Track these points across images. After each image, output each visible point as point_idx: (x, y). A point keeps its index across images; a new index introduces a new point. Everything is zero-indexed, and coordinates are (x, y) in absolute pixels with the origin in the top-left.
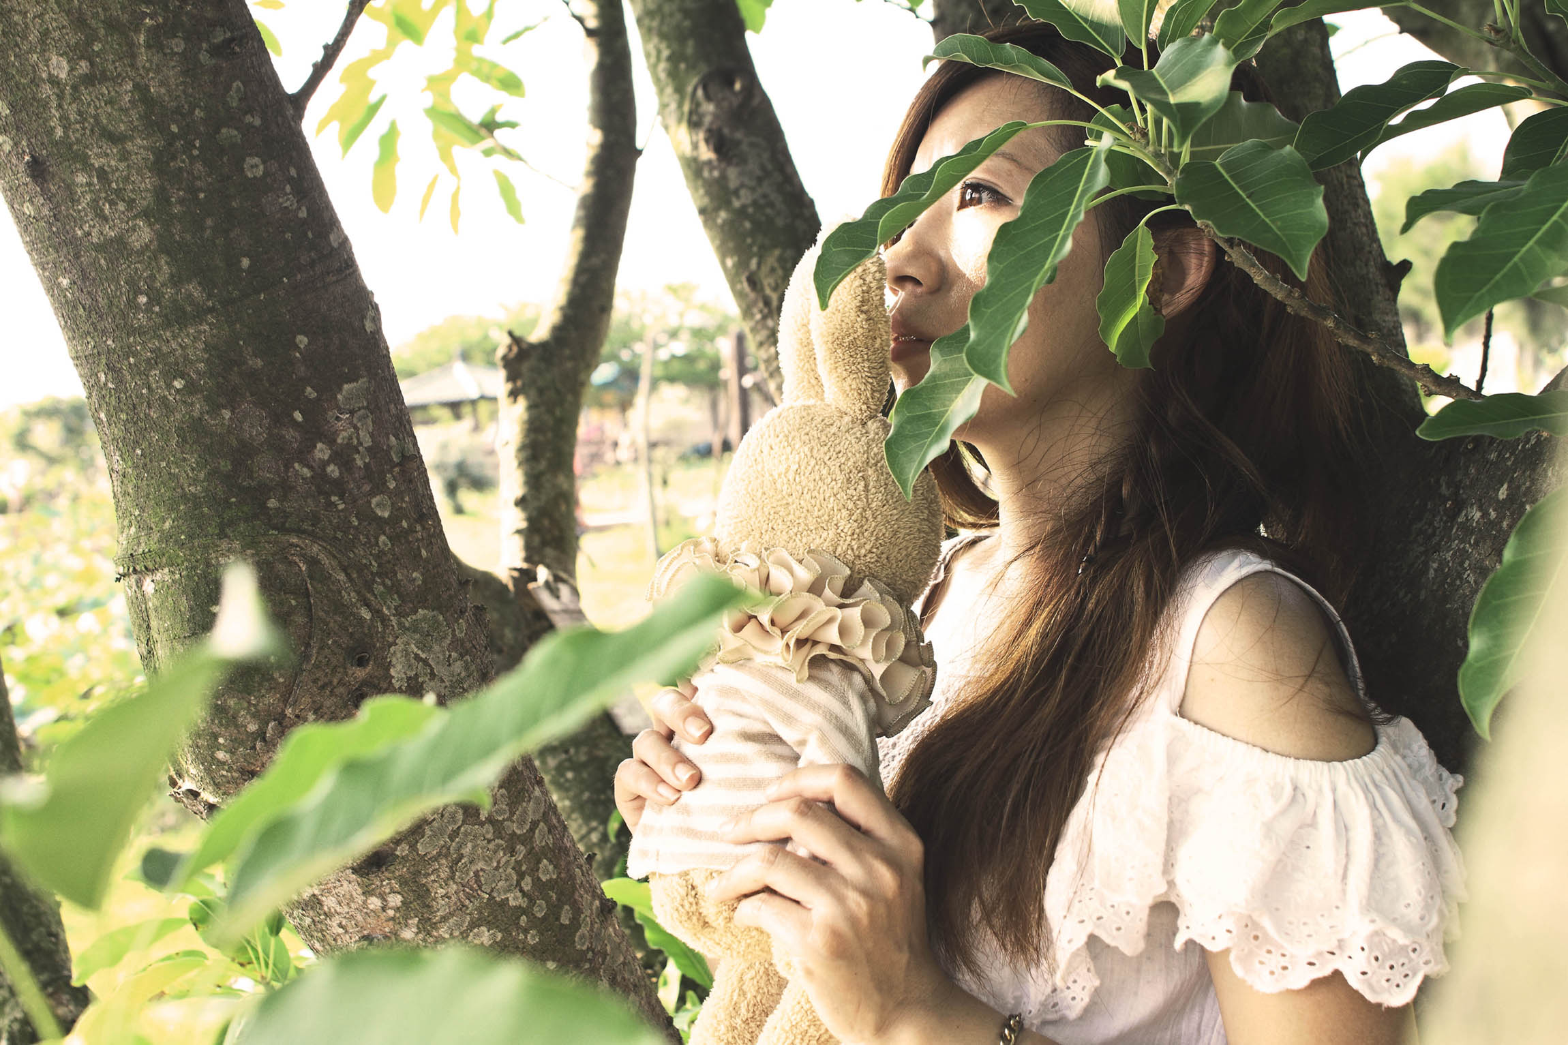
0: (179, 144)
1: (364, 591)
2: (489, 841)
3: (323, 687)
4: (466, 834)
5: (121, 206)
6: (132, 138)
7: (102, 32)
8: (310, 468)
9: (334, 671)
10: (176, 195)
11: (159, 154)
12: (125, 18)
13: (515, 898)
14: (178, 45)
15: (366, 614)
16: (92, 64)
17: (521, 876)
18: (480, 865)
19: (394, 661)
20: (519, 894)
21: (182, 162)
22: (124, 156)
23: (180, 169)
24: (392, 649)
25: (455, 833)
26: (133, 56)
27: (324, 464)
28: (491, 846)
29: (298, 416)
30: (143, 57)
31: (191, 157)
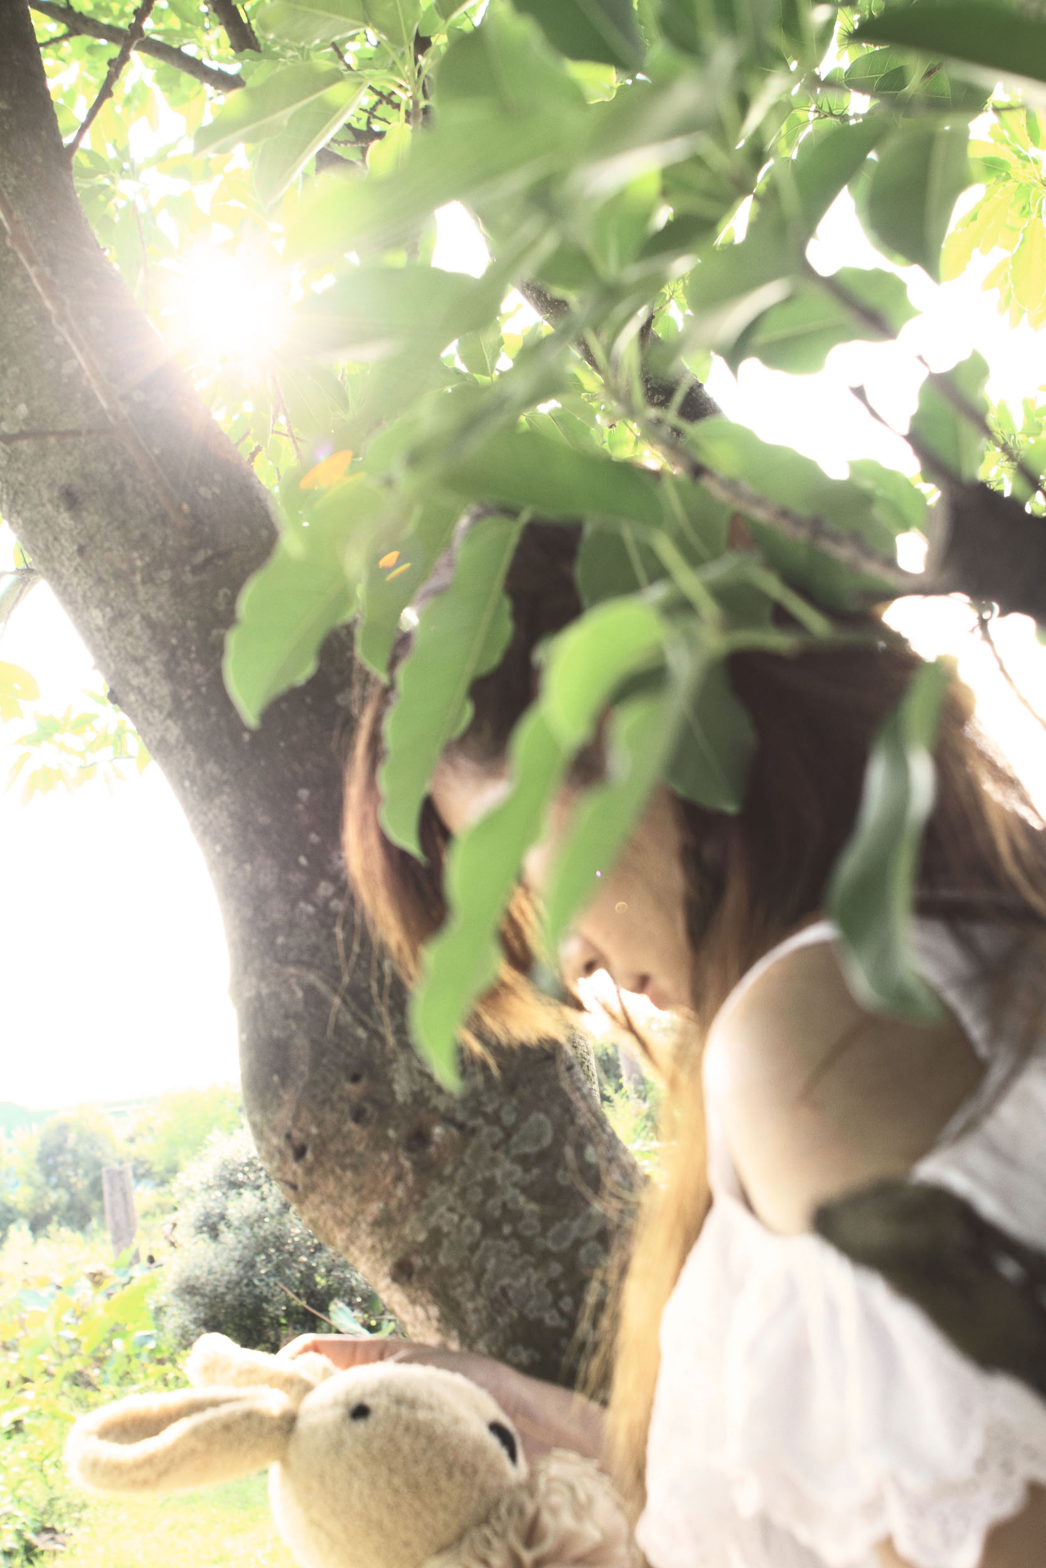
0: (180, 652)
1: (359, 1013)
2: (515, 1257)
3: (324, 1102)
4: (487, 1249)
5: (156, 713)
6: (147, 657)
7: (112, 582)
8: (315, 905)
9: (333, 1088)
10: (186, 693)
11: (166, 664)
12: (125, 567)
13: (552, 1318)
14: (166, 575)
15: (361, 1033)
16: (112, 607)
17: (558, 1296)
18: (506, 1281)
19: (397, 1076)
20: (557, 1315)
21: (185, 666)
22: (147, 672)
23: (184, 673)
24: (395, 1066)
25: (474, 1248)
26: (135, 594)
27: (327, 901)
28: (519, 1262)
29: (303, 861)
30: (141, 590)
31: (191, 661)
